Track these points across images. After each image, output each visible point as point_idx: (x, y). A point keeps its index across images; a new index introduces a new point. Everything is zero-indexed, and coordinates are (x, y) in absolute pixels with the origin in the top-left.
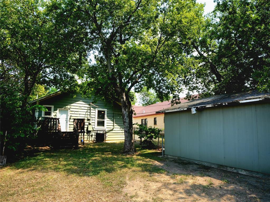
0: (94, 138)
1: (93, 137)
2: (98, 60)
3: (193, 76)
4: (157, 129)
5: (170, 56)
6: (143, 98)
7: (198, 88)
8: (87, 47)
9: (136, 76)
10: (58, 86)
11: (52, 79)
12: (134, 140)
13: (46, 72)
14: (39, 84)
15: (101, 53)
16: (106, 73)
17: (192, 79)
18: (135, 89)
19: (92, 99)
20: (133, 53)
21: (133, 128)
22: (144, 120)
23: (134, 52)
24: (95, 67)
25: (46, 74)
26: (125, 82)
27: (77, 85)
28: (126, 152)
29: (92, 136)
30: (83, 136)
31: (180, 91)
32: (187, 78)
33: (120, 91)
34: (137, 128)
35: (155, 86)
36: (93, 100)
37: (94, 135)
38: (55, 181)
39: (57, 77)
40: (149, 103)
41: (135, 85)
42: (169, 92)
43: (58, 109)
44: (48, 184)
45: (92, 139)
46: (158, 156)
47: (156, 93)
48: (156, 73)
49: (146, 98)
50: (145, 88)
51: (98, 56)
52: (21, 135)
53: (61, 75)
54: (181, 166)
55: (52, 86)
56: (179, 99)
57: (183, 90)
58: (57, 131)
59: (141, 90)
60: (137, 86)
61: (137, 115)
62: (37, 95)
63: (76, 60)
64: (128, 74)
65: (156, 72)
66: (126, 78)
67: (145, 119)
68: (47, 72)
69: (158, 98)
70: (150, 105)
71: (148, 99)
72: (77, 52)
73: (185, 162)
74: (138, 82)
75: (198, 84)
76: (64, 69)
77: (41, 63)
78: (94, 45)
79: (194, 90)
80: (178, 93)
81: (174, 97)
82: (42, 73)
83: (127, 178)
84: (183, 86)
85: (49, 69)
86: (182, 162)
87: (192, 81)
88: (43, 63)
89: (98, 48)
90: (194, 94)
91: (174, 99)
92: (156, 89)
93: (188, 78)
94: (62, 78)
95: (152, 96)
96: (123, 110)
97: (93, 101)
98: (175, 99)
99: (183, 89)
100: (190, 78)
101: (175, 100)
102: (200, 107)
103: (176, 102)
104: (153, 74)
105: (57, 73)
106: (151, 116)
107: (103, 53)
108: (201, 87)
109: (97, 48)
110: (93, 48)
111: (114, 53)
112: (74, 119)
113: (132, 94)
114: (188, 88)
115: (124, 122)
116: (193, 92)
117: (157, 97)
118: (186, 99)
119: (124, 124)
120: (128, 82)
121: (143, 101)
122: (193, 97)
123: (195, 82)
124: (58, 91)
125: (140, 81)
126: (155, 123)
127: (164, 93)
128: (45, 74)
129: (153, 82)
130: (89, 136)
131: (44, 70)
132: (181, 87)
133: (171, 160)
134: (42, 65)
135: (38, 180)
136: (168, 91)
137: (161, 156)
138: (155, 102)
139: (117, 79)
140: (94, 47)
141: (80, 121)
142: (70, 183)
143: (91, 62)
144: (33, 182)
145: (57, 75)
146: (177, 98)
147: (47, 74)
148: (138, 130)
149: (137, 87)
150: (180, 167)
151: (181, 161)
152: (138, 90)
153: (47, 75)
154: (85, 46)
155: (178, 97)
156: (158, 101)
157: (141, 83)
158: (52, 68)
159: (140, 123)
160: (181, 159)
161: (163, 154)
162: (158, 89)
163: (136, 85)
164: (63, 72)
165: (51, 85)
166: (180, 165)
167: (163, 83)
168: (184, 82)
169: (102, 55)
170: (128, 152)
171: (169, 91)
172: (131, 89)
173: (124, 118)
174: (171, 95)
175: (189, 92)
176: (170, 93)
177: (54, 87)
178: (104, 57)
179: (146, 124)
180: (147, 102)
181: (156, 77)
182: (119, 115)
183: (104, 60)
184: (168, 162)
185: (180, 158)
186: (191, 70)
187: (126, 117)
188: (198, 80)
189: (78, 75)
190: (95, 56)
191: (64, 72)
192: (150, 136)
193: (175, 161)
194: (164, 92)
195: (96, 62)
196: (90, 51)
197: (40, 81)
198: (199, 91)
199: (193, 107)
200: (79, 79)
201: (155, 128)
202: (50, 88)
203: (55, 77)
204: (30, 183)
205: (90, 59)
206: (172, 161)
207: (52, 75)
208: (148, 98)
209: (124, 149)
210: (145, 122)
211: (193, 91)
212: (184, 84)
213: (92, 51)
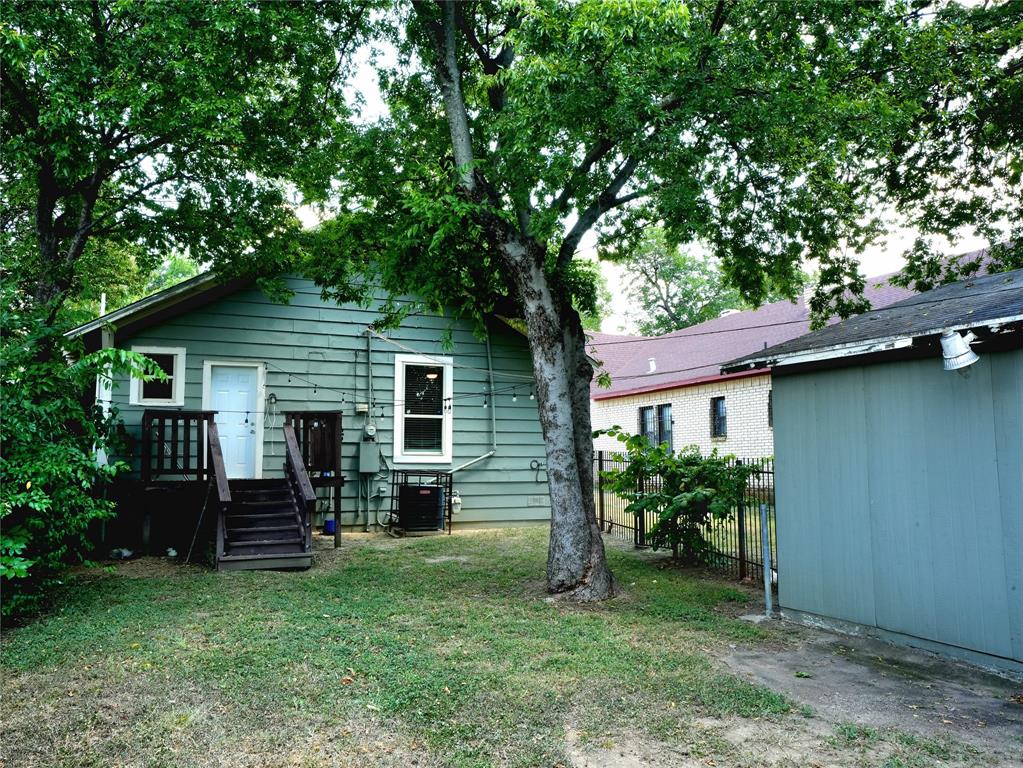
0: (392, 511)
1: (387, 504)
2: (400, 95)
3: (949, 138)
4: (732, 464)
5: (804, 28)
6: (645, 290)
7: (985, 211)
8: (340, 28)
9: (603, 168)
10: (203, 243)
11: (170, 211)
12: (602, 521)
13: (139, 176)
14: (108, 242)
15: (414, 56)
16: (442, 164)
17: (949, 158)
18: (602, 242)
19: (375, 306)
20: (583, 39)
21: (596, 456)
22: (651, 415)
23: (590, 32)
24: (386, 134)
25: (142, 188)
26: (544, 208)
27: (294, 233)
28: (560, 586)
29: (379, 499)
30: (332, 502)
31: (867, 241)
32: (910, 153)
33: (518, 259)
34: (618, 458)
35: (715, 221)
36: (381, 311)
37: (392, 497)
38: (197, 736)
39: (194, 197)
40: (677, 320)
41: (602, 219)
42: (796, 249)
43: (205, 362)
44: (163, 752)
45: (381, 515)
46: (742, 618)
47: (720, 261)
48: (719, 145)
49: (664, 292)
50: (656, 231)
51: (395, 73)
52: (34, 501)
53: (212, 189)
54: (890, 684)
55: (174, 249)
56: (856, 288)
57: (885, 232)
58: (205, 477)
59: (633, 245)
60: (609, 222)
61: (616, 387)
62: (104, 295)
63: (285, 104)
64: (563, 163)
65: (717, 138)
66: (553, 184)
67: (661, 409)
68: (142, 175)
69: (734, 285)
70: (685, 325)
71: (675, 295)
72: (287, 58)
73: (909, 659)
74: (618, 203)
75: (990, 185)
76: (227, 157)
77: (111, 132)
78: (372, 11)
79: (956, 224)
80: (850, 253)
81: (828, 277)
82: (122, 180)
83: (572, 735)
84: (881, 205)
85: (155, 161)
86: (891, 661)
87: (945, 172)
88: (119, 127)
89: (396, 29)
90: (956, 252)
91: (827, 289)
92: (720, 234)
93: (918, 156)
94: (221, 203)
95: (695, 274)
96: (539, 360)
97: (381, 317)
98: (834, 286)
99: (887, 226)
100: (936, 154)
101: (835, 292)
102: (1002, 327)
103: (839, 301)
104: (702, 150)
105: (194, 180)
106: (695, 390)
107: (421, 53)
108: (1007, 199)
109: (390, 30)
110: (370, 30)
111: (480, 51)
112: (290, 415)
113: (586, 269)
114: (918, 213)
115: (547, 426)
116: (951, 238)
117: (726, 282)
118: (905, 283)
119: (545, 433)
120: (562, 207)
121: (644, 308)
122: (949, 270)
123: (964, 175)
124: (206, 274)
125: (628, 198)
126: (718, 427)
127: (767, 256)
128: (137, 185)
129: (703, 197)
130: (364, 499)
131: (128, 167)
132: (875, 215)
133: (821, 640)
134: (119, 139)
135: (115, 732)
136: (791, 241)
137: (757, 619)
138: (712, 310)
139: (503, 194)
140: (373, 23)
141: (316, 424)
142: (272, 751)
143: (363, 107)
144: (91, 741)
145: (195, 186)
146: (847, 280)
147: (147, 188)
148: (623, 467)
149: (611, 230)
150: (880, 692)
151: (887, 656)
152: (619, 247)
153: (144, 192)
154: (327, 24)
155: (853, 275)
156: (729, 303)
157: (636, 204)
158: (167, 154)
159: (634, 431)
160: (887, 640)
161: (769, 605)
162: (728, 233)
163: (607, 219)
164: (222, 170)
165: (168, 240)
166: (883, 673)
167: (760, 199)
168: (893, 183)
169: (416, 64)
170: (571, 588)
171: (799, 239)
172: (580, 246)
173: (548, 405)
174: (810, 268)
175: (927, 238)
176: (803, 255)
177: (182, 251)
178: (427, 78)
179: (664, 434)
180: (666, 309)
181: (716, 165)
182: (515, 388)
183: (431, 91)
184: (801, 651)
185: (880, 632)
186: (942, 104)
187: (553, 399)
188: (987, 163)
189: (299, 183)
190: (383, 75)
191: (231, 170)
192: (692, 502)
193: (848, 648)
194: (765, 247)
195: (388, 106)
196: (353, 51)
197: (114, 223)
198: (994, 225)
199: (957, 328)
200: (307, 201)
201: (722, 454)
202: (164, 258)
203: (188, 200)
204: (75, 746)
205: (357, 95)
206: (830, 651)
207: (169, 191)
208: (674, 288)
209: (551, 574)
210: (661, 425)
211: (953, 231)
212: (890, 193)
213: (363, 46)
